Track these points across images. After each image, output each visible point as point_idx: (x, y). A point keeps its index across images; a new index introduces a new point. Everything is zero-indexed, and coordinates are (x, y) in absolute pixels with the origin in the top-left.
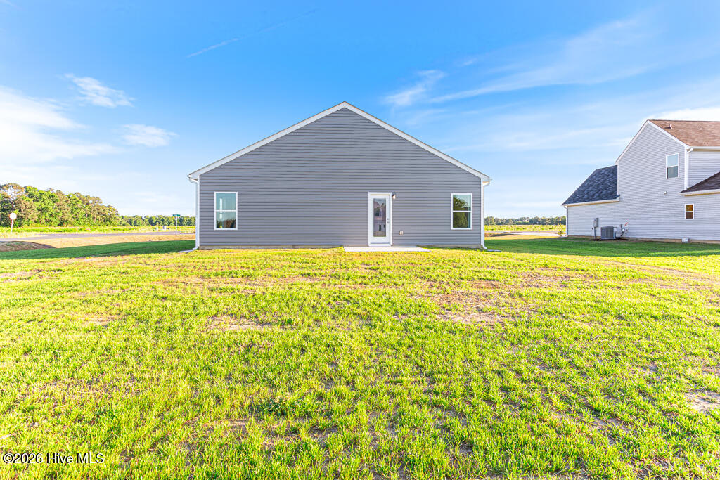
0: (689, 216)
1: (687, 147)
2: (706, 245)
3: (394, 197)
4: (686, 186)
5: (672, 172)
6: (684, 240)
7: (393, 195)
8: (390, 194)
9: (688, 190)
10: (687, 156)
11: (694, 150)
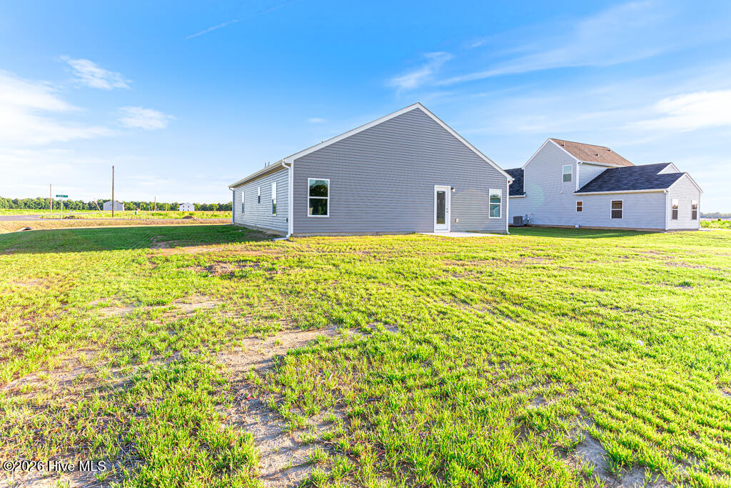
0: (580, 209)
1: (578, 161)
2: (604, 230)
3: (454, 190)
4: (578, 188)
5: (567, 178)
6: (577, 226)
7: (452, 189)
8: (450, 187)
9: (578, 191)
10: (578, 167)
11: (583, 163)
